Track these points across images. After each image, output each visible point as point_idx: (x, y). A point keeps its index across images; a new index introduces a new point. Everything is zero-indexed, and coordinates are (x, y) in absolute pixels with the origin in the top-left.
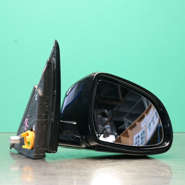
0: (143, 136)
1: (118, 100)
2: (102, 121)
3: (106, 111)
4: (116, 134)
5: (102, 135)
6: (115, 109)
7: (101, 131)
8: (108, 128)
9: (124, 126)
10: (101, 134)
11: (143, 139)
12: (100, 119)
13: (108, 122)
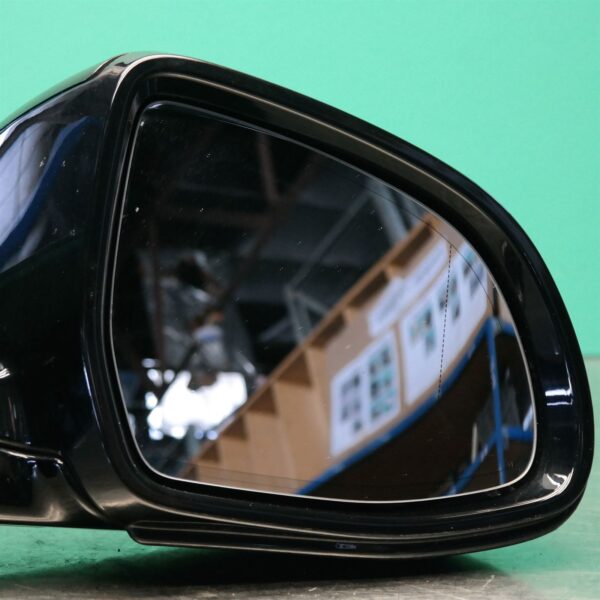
0: (381, 375)
1: (259, 206)
2: (180, 305)
3: (201, 259)
4: (250, 368)
5: (184, 379)
6: (246, 249)
7: (177, 354)
8: (211, 340)
9: (290, 329)
10: (177, 371)
11: (383, 392)
12: (174, 295)
13: (209, 309)
